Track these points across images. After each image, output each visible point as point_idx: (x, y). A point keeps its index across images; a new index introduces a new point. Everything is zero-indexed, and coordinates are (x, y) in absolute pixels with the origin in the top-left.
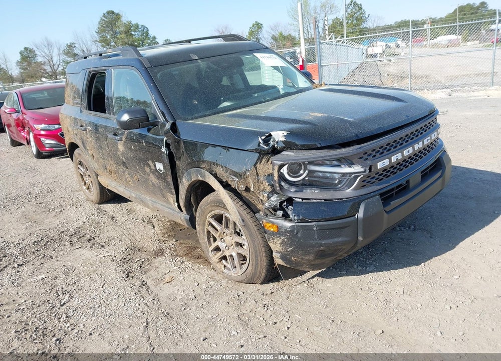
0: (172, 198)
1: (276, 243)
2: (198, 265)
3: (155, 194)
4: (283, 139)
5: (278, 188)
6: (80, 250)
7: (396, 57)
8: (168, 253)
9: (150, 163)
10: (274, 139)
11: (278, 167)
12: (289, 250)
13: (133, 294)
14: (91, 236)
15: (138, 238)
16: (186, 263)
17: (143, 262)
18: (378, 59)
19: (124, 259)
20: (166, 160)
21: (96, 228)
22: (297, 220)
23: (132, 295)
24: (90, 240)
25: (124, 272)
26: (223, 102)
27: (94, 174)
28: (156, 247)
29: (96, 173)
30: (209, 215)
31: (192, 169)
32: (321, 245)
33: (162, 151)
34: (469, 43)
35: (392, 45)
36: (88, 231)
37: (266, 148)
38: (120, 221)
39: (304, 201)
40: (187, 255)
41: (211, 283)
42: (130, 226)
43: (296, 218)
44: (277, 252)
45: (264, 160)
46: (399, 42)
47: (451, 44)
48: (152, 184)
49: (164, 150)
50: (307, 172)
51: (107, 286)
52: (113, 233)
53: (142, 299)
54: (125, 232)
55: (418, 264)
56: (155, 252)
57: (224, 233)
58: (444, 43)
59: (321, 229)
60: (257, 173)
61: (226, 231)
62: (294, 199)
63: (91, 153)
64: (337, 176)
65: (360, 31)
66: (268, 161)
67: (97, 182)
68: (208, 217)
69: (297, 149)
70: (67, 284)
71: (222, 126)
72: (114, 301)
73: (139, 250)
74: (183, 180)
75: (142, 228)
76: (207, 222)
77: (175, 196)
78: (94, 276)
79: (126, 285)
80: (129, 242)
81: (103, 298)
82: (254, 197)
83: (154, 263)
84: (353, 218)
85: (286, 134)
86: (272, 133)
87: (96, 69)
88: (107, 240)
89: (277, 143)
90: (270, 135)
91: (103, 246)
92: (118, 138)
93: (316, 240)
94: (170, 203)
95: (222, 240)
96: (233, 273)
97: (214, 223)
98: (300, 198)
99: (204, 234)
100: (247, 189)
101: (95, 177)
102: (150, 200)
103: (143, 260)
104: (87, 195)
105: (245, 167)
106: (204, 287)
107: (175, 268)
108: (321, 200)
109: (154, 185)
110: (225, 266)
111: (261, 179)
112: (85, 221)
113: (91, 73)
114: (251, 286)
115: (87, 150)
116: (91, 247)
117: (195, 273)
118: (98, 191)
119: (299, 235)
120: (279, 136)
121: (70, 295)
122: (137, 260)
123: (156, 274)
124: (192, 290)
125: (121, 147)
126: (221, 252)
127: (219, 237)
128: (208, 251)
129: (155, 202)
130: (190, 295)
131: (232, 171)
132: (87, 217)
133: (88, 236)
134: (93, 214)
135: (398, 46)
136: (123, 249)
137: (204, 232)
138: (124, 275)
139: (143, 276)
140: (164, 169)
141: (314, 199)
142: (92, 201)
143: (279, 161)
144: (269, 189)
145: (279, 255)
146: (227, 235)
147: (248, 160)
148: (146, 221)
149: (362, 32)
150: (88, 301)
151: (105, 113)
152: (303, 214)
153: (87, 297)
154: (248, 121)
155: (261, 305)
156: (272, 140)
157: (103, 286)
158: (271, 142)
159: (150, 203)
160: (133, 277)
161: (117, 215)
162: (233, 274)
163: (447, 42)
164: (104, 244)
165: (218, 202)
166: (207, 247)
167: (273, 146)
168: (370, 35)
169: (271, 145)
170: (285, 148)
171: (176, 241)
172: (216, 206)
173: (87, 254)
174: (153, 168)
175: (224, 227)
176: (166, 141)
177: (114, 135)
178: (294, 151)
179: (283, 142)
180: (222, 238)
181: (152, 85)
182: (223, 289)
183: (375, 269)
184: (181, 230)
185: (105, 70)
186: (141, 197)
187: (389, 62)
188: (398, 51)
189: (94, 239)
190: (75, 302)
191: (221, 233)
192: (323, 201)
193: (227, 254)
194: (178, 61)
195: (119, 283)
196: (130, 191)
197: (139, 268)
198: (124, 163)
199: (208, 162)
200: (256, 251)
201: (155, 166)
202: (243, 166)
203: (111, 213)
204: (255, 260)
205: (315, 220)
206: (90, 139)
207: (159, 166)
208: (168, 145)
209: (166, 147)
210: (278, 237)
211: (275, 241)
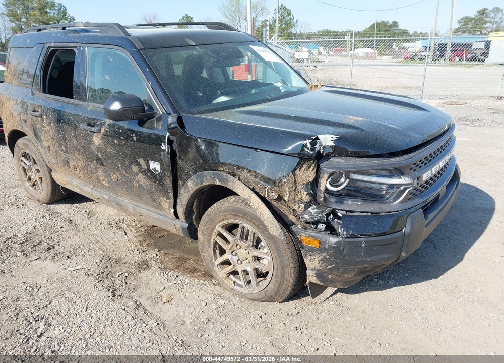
0: (167, 204)
1: (314, 259)
2: (196, 280)
3: (141, 198)
4: (332, 143)
5: (322, 199)
6: (38, 261)
7: (321, 64)
8: (154, 265)
9: (141, 161)
10: (321, 143)
11: (328, 175)
12: (328, 267)
13: (129, 318)
14: (48, 244)
15: (111, 247)
16: (181, 278)
17: (126, 276)
18: (305, 64)
19: (102, 273)
20: (167, 159)
21: (52, 234)
22: (346, 235)
23: (130, 320)
24: (49, 249)
25: (109, 290)
26: (220, 97)
27: (46, 169)
28: (137, 257)
29: (48, 168)
30: (220, 224)
31: (206, 172)
32: (366, 262)
33: (163, 148)
34: (384, 57)
35: (315, 52)
36: (43, 237)
37: (311, 153)
38: (81, 225)
39: (348, 213)
40: (178, 267)
41: (220, 302)
42: (96, 232)
43: (345, 233)
44: (312, 269)
45: (305, 166)
46: (321, 50)
47: (367, 57)
48: (139, 186)
49: (165, 147)
50: (348, 180)
51: (92, 309)
52: (75, 240)
53: (144, 325)
54: (92, 239)
55: (437, 277)
56: (138, 264)
57: (237, 245)
58: (361, 55)
59: (369, 245)
60: (295, 181)
61: (242, 243)
62: (337, 211)
63: (46, 144)
64: (384, 187)
65: (288, 36)
66: (310, 167)
67: (49, 179)
68: (217, 226)
69: (347, 156)
70: (37, 308)
71: (249, 124)
72: (108, 329)
73: (116, 261)
74: (189, 184)
75: (112, 235)
76: (215, 231)
77: (173, 201)
78: (70, 296)
79: (116, 307)
80: (101, 252)
81: (93, 324)
82: (284, 207)
83: (141, 278)
84: (401, 232)
85: (335, 138)
86: (319, 136)
87: (60, 45)
88: (72, 249)
89: (324, 147)
90: (317, 138)
91: (68, 257)
92: (94, 129)
93: (362, 257)
94: (163, 209)
95: (234, 253)
96: (246, 290)
97: (225, 234)
98: (343, 210)
99: (209, 245)
100: (280, 198)
101: (47, 173)
102: (130, 203)
103: (126, 274)
104: (32, 193)
105: (280, 173)
106: (214, 307)
107: (170, 284)
108: (367, 212)
109: (143, 188)
110: (234, 282)
111: (299, 187)
112: (36, 224)
113: (51, 49)
114: (270, 305)
115: (41, 141)
116: (53, 258)
117: (197, 290)
118: (50, 189)
119: (344, 252)
120: (327, 140)
121: (46, 322)
122: (118, 274)
123: (148, 291)
124: (201, 312)
125: (97, 140)
126: (231, 266)
127: (230, 249)
128: (213, 265)
129: (137, 206)
130: (201, 317)
131: (264, 177)
132: (36, 220)
133: (45, 244)
134: (43, 217)
135: (320, 53)
136: (98, 261)
137: (209, 243)
138: (110, 294)
139: (133, 294)
140: (161, 169)
141: (360, 212)
142: (39, 201)
143: (330, 168)
144: (307, 198)
145: (314, 272)
146: (241, 247)
147: (286, 165)
148: (115, 227)
149: (290, 36)
150: (72, 329)
151: (72, 98)
152: (353, 229)
153: (70, 324)
154: (277, 121)
155: (292, 328)
156: (318, 144)
157: (86, 308)
158: (317, 147)
159: (130, 207)
160: (120, 296)
161: (76, 218)
162: (246, 292)
163: (364, 55)
164: (69, 254)
165: (236, 210)
166: (212, 260)
167: (319, 151)
168: (296, 41)
169: (316, 150)
170: (332, 153)
171: (159, 251)
172: (232, 215)
173: (50, 266)
174: (144, 167)
175: (239, 238)
176: (169, 137)
177: (88, 125)
178: (344, 157)
179: (331, 147)
180: (233, 251)
181: (148, 70)
182: (239, 310)
183: (397, 283)
184: (160, 237)
185: (75, 47)
186: (117, 200)
187: (315, 68)
188: (321, 58)
189: (54, 247)
190: (55, 332)
191: (233, 246)
192: (370, 214)
193: (239, 269)
194: (174, 45)
195: (106, 304)
196: (100, 192)
197: (124, 284)
198: (98, 160)
199: (230, 165)
200: (283, 267)
201: (148, 165)
202: (278, 173)
203: (66, 216)
204: (280, 278)
205: (366, 235)
206: (48, 129)
207: (155, 166)
208: (170, 142)
209: (168, 144)
210: (319, 253)
211: (314, 257)
